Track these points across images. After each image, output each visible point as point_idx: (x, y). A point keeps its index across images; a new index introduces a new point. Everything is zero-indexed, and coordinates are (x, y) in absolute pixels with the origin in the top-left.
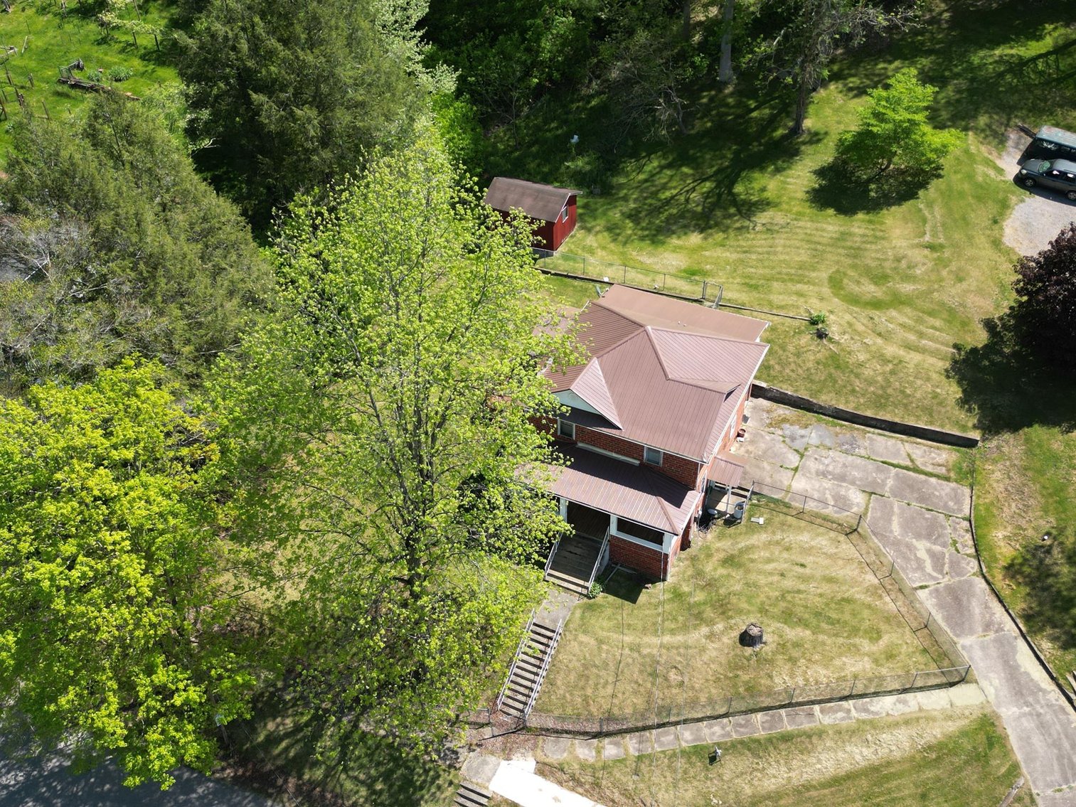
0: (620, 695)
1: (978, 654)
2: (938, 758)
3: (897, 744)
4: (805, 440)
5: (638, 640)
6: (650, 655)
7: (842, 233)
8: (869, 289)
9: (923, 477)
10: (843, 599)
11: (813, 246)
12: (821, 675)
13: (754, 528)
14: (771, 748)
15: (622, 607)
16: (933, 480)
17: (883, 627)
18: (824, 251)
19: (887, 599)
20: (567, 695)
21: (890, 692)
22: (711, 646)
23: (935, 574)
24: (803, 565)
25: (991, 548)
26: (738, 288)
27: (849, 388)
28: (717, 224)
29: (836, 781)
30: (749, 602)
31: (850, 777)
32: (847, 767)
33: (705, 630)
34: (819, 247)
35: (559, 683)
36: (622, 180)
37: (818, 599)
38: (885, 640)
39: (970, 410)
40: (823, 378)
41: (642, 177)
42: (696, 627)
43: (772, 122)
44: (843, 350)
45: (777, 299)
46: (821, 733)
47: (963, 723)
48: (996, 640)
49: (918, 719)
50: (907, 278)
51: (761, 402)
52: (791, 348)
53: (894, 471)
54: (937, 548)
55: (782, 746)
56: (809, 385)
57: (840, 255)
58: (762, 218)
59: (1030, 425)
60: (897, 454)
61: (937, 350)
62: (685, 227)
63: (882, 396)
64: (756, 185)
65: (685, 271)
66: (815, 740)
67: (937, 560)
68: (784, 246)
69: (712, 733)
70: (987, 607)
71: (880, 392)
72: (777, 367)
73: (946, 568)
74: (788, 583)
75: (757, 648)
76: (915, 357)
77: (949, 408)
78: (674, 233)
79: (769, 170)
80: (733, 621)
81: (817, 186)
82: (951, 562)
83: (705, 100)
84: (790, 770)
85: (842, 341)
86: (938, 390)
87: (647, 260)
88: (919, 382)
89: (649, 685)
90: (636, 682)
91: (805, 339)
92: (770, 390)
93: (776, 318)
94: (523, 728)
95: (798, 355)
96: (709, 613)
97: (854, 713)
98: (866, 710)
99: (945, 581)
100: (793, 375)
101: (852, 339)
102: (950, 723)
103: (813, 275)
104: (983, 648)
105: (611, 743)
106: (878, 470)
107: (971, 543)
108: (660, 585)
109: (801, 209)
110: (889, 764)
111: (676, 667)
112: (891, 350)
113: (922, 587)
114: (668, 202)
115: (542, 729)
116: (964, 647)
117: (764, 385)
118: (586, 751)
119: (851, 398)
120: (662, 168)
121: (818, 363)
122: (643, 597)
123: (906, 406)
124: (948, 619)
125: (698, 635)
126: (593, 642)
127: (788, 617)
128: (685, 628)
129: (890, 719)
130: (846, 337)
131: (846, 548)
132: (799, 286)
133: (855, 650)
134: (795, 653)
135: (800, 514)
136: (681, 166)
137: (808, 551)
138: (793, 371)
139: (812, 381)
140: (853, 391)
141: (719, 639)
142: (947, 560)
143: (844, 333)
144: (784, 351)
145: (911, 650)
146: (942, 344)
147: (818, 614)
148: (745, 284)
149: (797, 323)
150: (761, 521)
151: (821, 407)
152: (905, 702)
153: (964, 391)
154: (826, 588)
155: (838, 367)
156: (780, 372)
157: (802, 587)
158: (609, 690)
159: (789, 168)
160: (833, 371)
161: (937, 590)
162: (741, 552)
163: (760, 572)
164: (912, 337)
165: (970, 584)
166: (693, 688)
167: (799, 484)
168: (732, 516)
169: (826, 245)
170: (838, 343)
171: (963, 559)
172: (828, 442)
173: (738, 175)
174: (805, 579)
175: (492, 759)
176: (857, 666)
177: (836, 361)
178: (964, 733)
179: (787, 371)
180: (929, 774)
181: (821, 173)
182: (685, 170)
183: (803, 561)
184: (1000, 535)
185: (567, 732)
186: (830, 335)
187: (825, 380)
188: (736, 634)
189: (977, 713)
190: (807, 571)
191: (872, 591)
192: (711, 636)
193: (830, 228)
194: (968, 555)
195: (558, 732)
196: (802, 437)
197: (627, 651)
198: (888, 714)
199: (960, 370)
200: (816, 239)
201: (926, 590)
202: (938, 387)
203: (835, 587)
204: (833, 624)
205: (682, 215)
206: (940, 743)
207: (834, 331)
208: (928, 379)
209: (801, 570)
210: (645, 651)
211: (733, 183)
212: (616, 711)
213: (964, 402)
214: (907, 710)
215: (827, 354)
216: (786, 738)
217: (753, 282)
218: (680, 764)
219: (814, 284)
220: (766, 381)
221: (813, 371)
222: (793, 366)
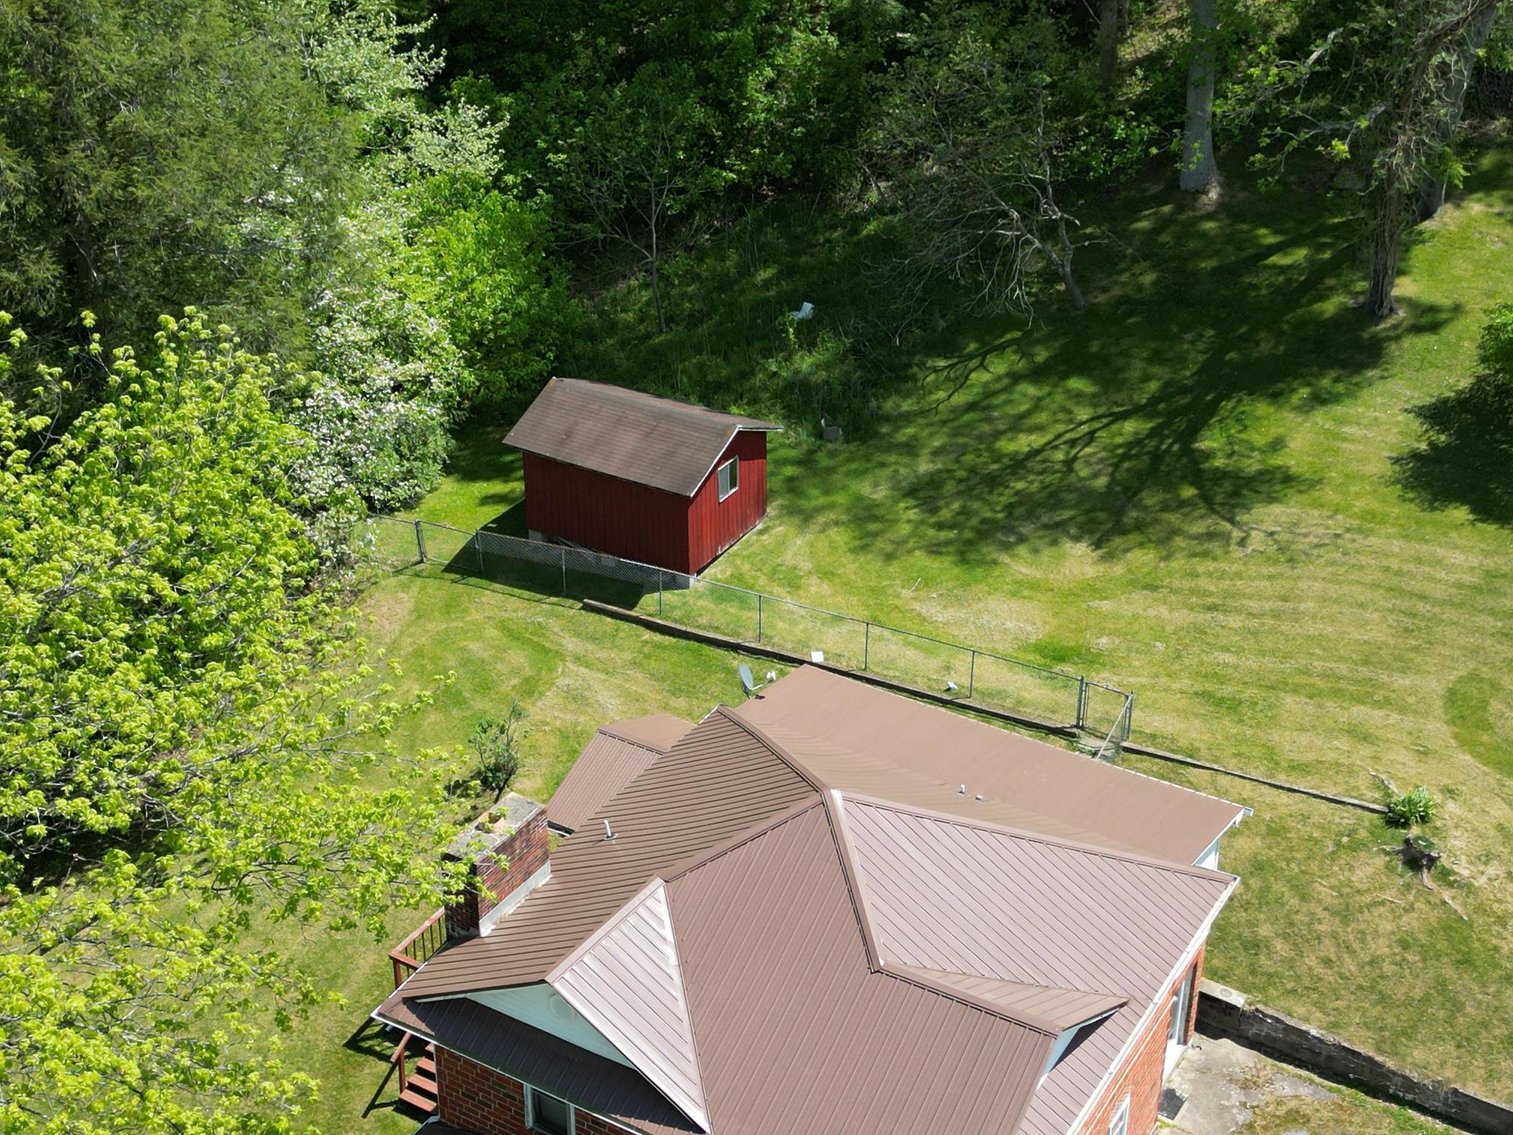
7: (1490, 575)
11: (1405, 604)
18: (1435, 619)
26: (1183, 703)
28: (1139, 527)
34: (1421, 606)
36: (907, 406)
40: (1417, 993)
41: (960, 399)
43: (1313, 283)
44: (1481, 909)
45: (1291, 743)
51: (1228, 1049)
52: (1323, 890)
56: (1376, 1011)
57: (1480, 630)
58: (1268, 517)
62: (1059, 526)
64: (1258, 438)
65: (1039, 649)
68: (1323, 599)
72: (1280, 947)
78: (1022, 539)
79: (1295, 399)
81: (1423, 446)
83: (1143, 225)
85: (1482, 881)
87: (936, 611)
91: (1371, 868)
92: (1256, 1017)
93: (1284, 797)
95: (1344, 914)
100: (1329, 976)
103: (1403, 682)
109: (1375, 505)
114: (1019, 464)
117: (1237, 998)
120: (1015, 378)
121: (1405, 945)
130: (1492, 869)
132: (1359, 711)
136: (1066, 376)
138: (1327, 962)
139: (1384, 1000)
143: (1488, 858)
144: (1304, 898)
148: (1204, 695)
149: (1345, 818)
151: (1409, 1084)
155: (1465, 962)
156: (1290, 963)
159: (1350, 394)
160: (1449, 972)
169: (1443, 603)
170: (1467, 887)
173: (1212, 409)
177: (1459, 944)
179: (1311, 961)
181: (1436, 414)
182: (1076, 383)
186: (1444, 861)
187: (1426, 999)
193: (1458, 558)
200: (1417, 586)
205: (1053, 499)
207: (1455, 849)
211: (1194, 431)
215: (1434, 917)
217: (1226, 691)
219: (1403, 710)
220: (1244, 988)
221: (1388, 968)
222: (1328, 948)
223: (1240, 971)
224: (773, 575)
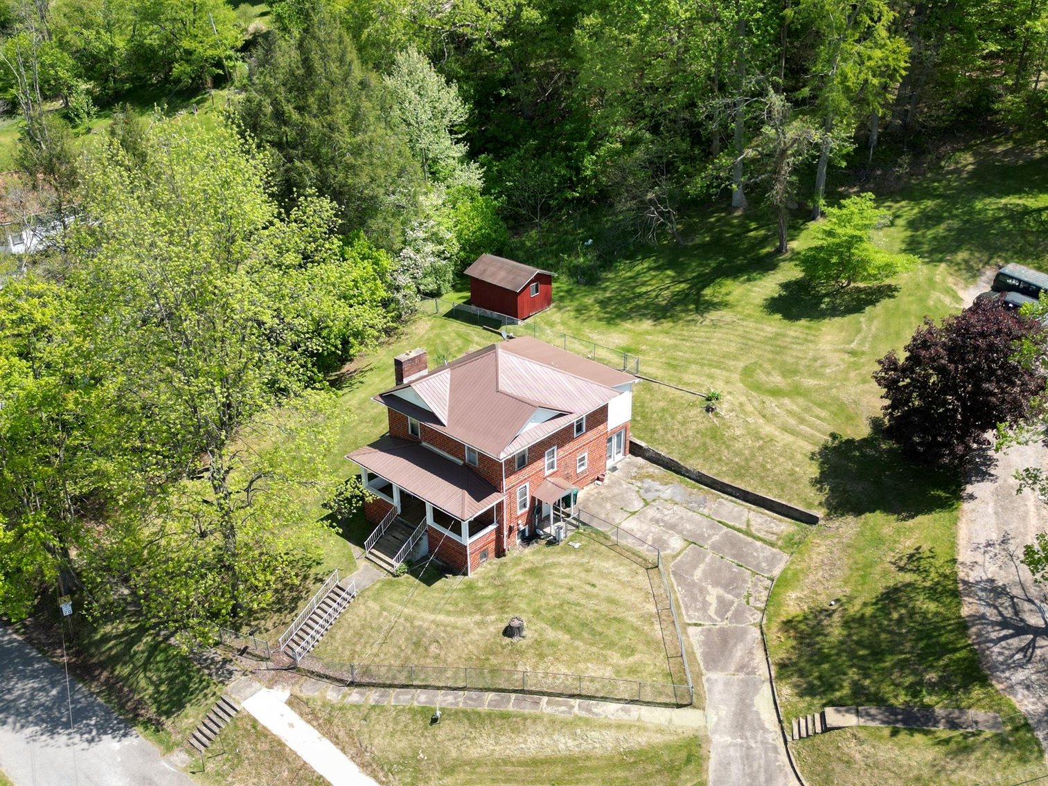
0: (382, 656)
1: (719, 687)
2: (635, 762)
3: (602, 742)
4: (658, 493)
5: (415, 613)
6: (420, 627)
7: (777, 334)
8: (777, 380)
9: (750, 539)
10: (615, 619)
11: (745, 341)
12: (560, 673)
13: (568, 549)
14: (487, 722)
15: (416, 587)
16: (759, 544)
17: (640, 647)
18: (753, 346)
19: (657, 627)
20: (340, 648)
21: (618, 700)
22: (476, 630)
23: (715, 617)
24: (594, 586)
25: (780, 605)
26: (660, 365)
27: (717, 457)
28: (671, 317)
29: (535, 763)
30: (529, 604)
31: (549, 762)
32: (548, 752)
33: (478, 617)
34: (750, 343)
35: (338, 637)
36: (611, 275)
37: (591, 613)
38: (637, 657)
39: (820, 490)
40: (697, 445)
41: (629, 274)
42: (471, 613)
43: (764, 241)
44: (724, 424)
45: (687, 377)
46: (535, 719)
47: (667, 738)
48: (742, 680)
49: (630, 727)
50: (816, 374)
51: (640, 460)
52: (679, 417)
53: (725, 529)
54: (729, 597)
55: (498, 722)
56: (683, 450)
57: (765, 350)
58: (713, 315)
59: (873, 511)
60: (739, 518)
61: (812, 435)
62: (644, 315)
63: (743, 467)
64: (723, 290)
65: (622, 348)
66: (529, 722)
67: (723, 606)
68: (720, 339)
69: (442, 701)
70: (751, 653)
71: (743, 463)
72: (661, 432)
73: (729, 614)
74: (572, 597)
75: (515, 639)
76: (789, 438)
77: (801, 486)
78: (631, 318)
79: (742, 279)
80: (505, 616)
82: (736, 610)
83: (713, 220)
84: (497, 743)
85: (727, 417)
86: (797, 469)
87: (595, 336)
88: (781, 459)
89: (409, 652)
90: (400, 647)
91: (696, 412)
92: (648, 450)
93: (678, 392)
94: (294, 668)
95: (683, 423)
96: (489, 605)
97: (576, 710)
98: (589, 710)
99: (722, 624)
100: (673, 440)
101: (737, 416)
102: (659, 735)
103: (732, 363)
104: (727, 684)
105: (358, 692)
106: (712, 527)
107: (764, 598)
108: (460, 578)
109: (752, 312)
110: (588, 758)
111: (437, 642)
112: (768, 429)
113: (696, 625)
114: (640, 295)
115: (309, 671)
116: (708, 680)
117: (643, 444)
118: (335, 695)
119: (716, 465)
120: (650, 269)
121: (698, 432)
122: (438, 584)
123: (762, 478)
124: (705, 655)
125: (468, 621)
126: (377, 608)
127: (556, 622)
128: (462, 613)
129: (605, 721)
130: (733, 414)
131: (642, 579)
132: (713, 370)
133: (604, 660)
134: (546, 651)
135: (614, 547)
136: (666, 269)
137: (603, 575)
138: (674, 436)
139: (687, 447)
140: (720, 460)
141: (486, 628)
142: (733, 608)
143: (732, 410)
144: (673, 419)
145: (656, 670)
146: (819, 431)
147: (584, 625)
148: (668, 364)
149: (693, 398)
150: (577, 546)
151: (687, 471)
152: (627, 711)
153: (822, 473)
154: (604, 607)
155: (713, 438)
156: (663, 436)
157: (583, 602)
158: (375, 650)
159: (760, 279)
160: (708, 440)
161: (709, 630)
162: (545, 566)
163: (552, 584)
164: (792, 422)
165: (744, 631)
166: (445, 661)
167: (630, 524)
168: (555, 538)
169: (757, 342)
170: (722, 418)
171: (750, 610)
172: (677, 499)
173: (712, 281)
174: (588, 596)
175: (256, 685)
176: (597, 672)
177: (714, 434)
178: (667, 747)
179: (669, 436)
180: (620, 774)
181: (785, 286)
182: (669, 272)
183: (595, 582)
184: (793, 596)
185: (327, 677)
186: (718, 410)
187: (699, 448)
188: (503, 625)
189: (690, 733)
190: (595, 591)
191: (647, 618)
192: (480, 624)
193: (769, 329)
194: (757, 608)
195: (321, 676)
196: (657, 491)
197: (402, 620)
198: (606, 717)
199: (826, 455)
200: (751, 336)
201: (700, 628)
202: (797, 466)
203: (613, 608)
204: (594, 635)
205: (646, 307)
206: (641, 751)
207: (723, 408)
208: (791, 458)
209: (589, 588)
210: (417, 623)
211: (704, 287)
212: (372, 668)
213: (818, 482)
214: (626, 717)
215: (709, 425)
216: (505, 716)
217: (675, 363)
218: (404, 718)
219: (728, 371)
220: (647, 441)
221: (690, 439)
222: (675, 433)
223: (647, 438)
224: (546, 323)
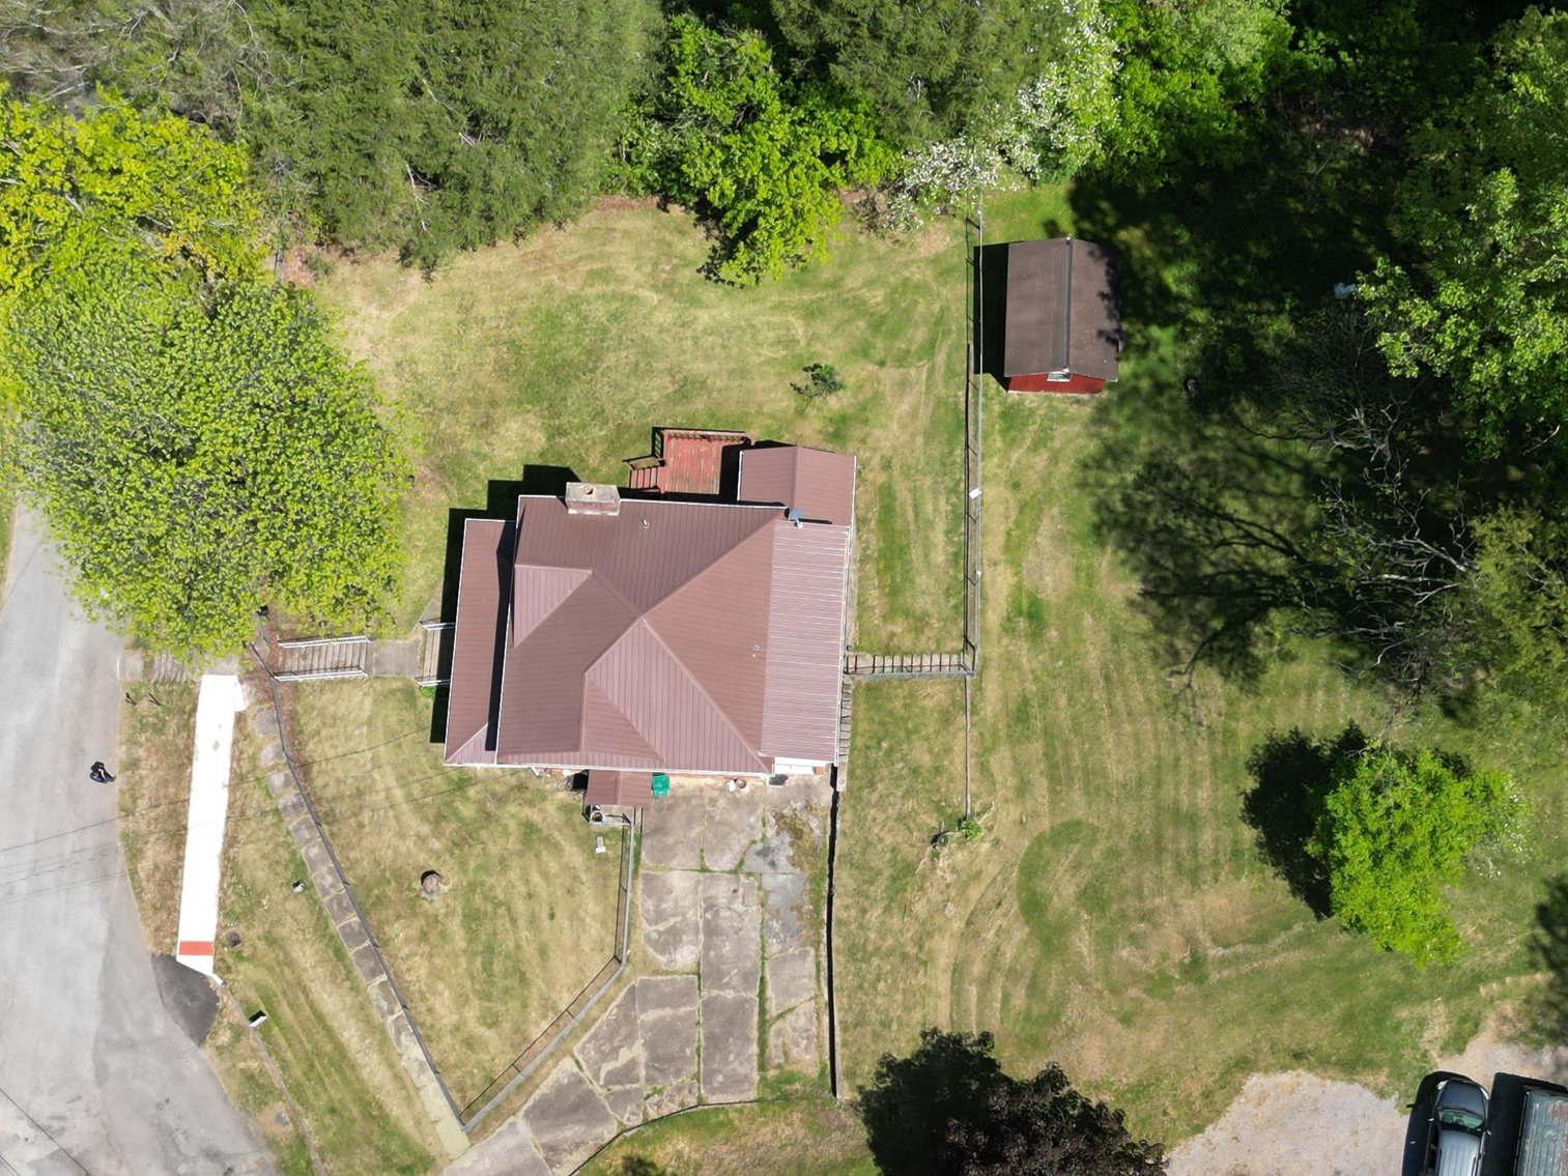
1: (511, 1142)
2: (373, 1118)
3: (373, 1071)
4: (767, 869)
6: (374, 781)
8: (1063, 888)
9: (755, 1034)
10: (523, 974)
11: (1148, 778)
12: (417, 972)
13: (587, 843)
14: (326, 941)
15: (421, 729)
16: (754, 1049)
17: (507, 1027)
18: (1140, 798)
19: (545, 1025)
21: (426, 1054)
22: (410, 843)
23: (603, 1075)
24: (552, 916)
25: (660, 1138)
26: (1013, 694)
27: (867, 905)
28: (1170, 610)
29: (320, 1018)
30: (478, 868)
31: (329, 1032)
32: (335, 1024)
33: (426, 829)
34: (1149, 788)
37: (512, 945)
38: (489, 1034)
39: (880, 1076)
40: (872, 864)
42: (425, 819)
44: (924, 877)
46: (355, 989)
47: (416, 1136)
48: (535, 1160)
49: (404, 1087)
50: (1105, 942)
52: (910, 804)
53: (753, 995)
54: (642, 1072)
55: (331, 953)
56: (858, 849)
57: (1139, 825)
59: (878, 1162)
60: (786, 993)
61: (967, 1010)
63: (865, 952)
65: (1034, 602)
66: (347, 984)
67: (626, 1073)
68: (1137, 734)
69: (323, 877)
70: (577, 1146)
71: (870, 948)
72: (875, 796)
73: (617, 1088)
74: (520, 906)
75: (424, 894)
76: (943, 984)
77: (873, 1047)
80: (447, 857)
81: (1315, 743)
82: (628, 1092)
84: (313, 967)
85: (940, 873)
86: (894, 1027)
87: (1046, 534)
88: (899, 997)
91: (929, 821)
93: (961, 767)
95: (901, 818)
96: (449, 828)
97: (390, 1019)
98: (398, 1032)
99: (598, 1089)
100: (869, 823)
101: (948, 886)
102: (411, 1123)
103: (1077, 796)
104: (521, 1147)
105: (286, 776)
106: (746, 977)
107: (665, 1112)
110: (353, 1067)
111: (374, 813)
112: (944, 949)
113: (577, 1062)
116: (513, 1125)
117: (842, 785)
118: (270, 755)
119: (853, 912)
121: (893, 850)
123: (861, 987)
124: (544, 1099)
125: (416, 825)
126: (366, 715)
127: (472, 917)
128: (418, 807)
129: (395, 1058)
130: (949, 878)
131: (597, 962)
133: (462, 1001)
134: (433, 937)
135: (626, 893)
137: (575, 916)
138: (874, 819)
139: (864, 851)
140: (864, 911)
141: (420, 850)
142: (628, 1086)
143: (954, 872)
144: (903, 797)
145: (487, 1065)
146: (981, 1014)
147: (490, 950)
148: (1025, 702)
149: (957, 799)
150: (601, 849)
152: (422, 1070)
153: (907, 1062)
154: (530, 951)
155: (894, 879)
156: (868, 803)
157: (521, 923)
158: (331, 753)
160: (887, 873)
161: (580, 1081)
162: (547, 840)
163: (524, 870)
164: (977, 969)
165: (604, 1119)
166: (360, 840)
167: (679, 881)
169: (1157, 797)
170: (934, 867)
171: (639, 1106)
172: (773, 900)
174: (533, 921)
175: (235, 665)
176: (443, 1007)
177: (904, 872)
178: (406, 1143)
179: (873, 812)
180: (356, 1112)
183: (558, 915)
184: (681, 1145)
186: (944, 852)
187: (871, 869)
188: (434, 866)
189: (433, 1151)
190: (546, 923)
191: (547, 1005)
192: (421, 840)
194: (645, 1113)
196: (773, 864)
198: (400, 1055)
199: (943, 1050)
200: (1168, 778)
201: (576, 1069)
202: (900, 1024)
203: (535, 961)
204: (485, 969)
206: (387, 1116)
207: (953, 856)
208: (908, 1009)
209: (544, 915)
210: (376, 775)
212: (315, 768)
213: (890, 1066)
214: (414, 1075)
215: (912, 857)
216: (339, 954)
218: (284, 854)
220: (849, 789)
221: (880, 846)
222: (881, 817)
223: (857, 784)
